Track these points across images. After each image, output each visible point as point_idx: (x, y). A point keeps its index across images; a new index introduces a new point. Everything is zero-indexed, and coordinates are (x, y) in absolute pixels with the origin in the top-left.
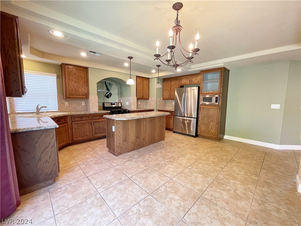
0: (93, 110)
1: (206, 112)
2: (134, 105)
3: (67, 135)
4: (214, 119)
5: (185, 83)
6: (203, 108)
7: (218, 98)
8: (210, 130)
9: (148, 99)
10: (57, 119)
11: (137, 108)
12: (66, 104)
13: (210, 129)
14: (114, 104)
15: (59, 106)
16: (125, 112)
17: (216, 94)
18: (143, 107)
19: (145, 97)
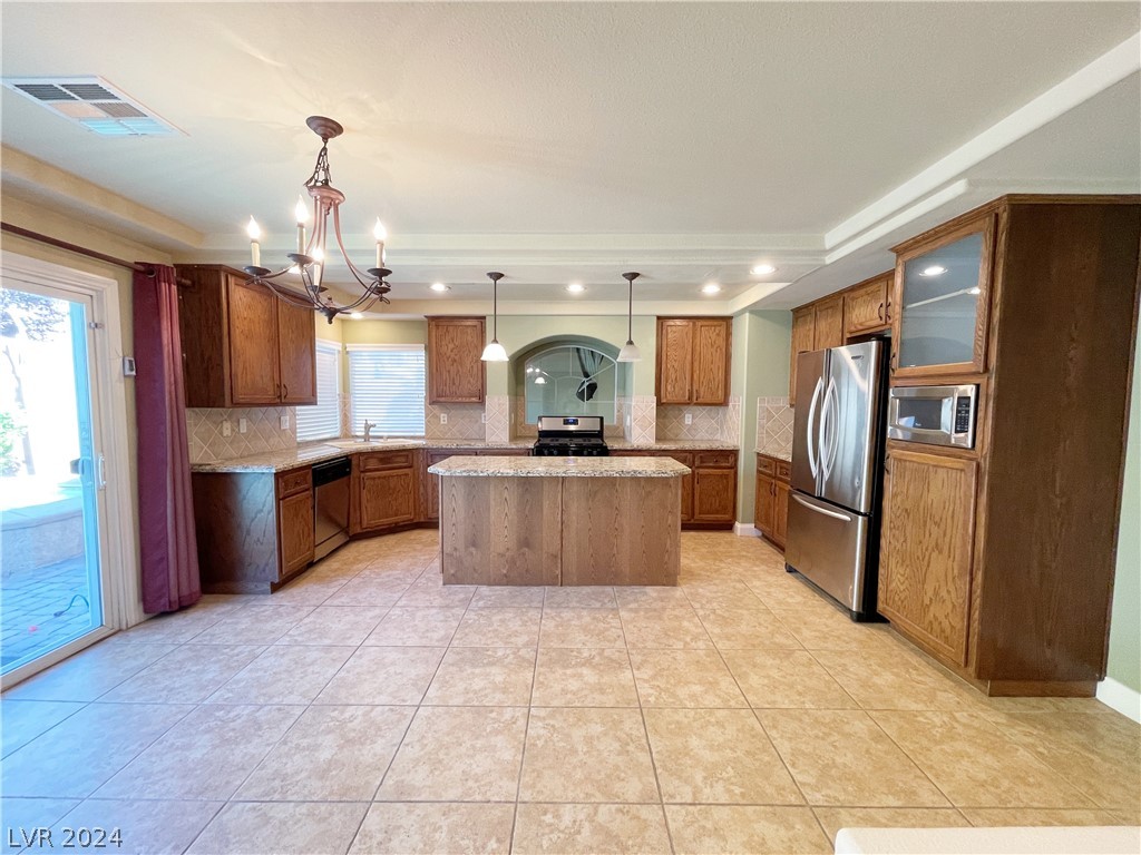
0: (493, 438)
1: (911, 487)
2: (641, 427)
3: (411, 501)
4: (947, 539)
5: (861, 324)
6: (900, 460)
7: (968, 405)
8: (927, 601)
9: (725, 403)
10: (381, 456)
11: (658, 439)
12: (444, 418)
13: (930, 594)
14: (575, 422)
15: (426, 425)
16: (585, 452)
17: (963, 377)
18: (707, 437)
19: (705, 396)
